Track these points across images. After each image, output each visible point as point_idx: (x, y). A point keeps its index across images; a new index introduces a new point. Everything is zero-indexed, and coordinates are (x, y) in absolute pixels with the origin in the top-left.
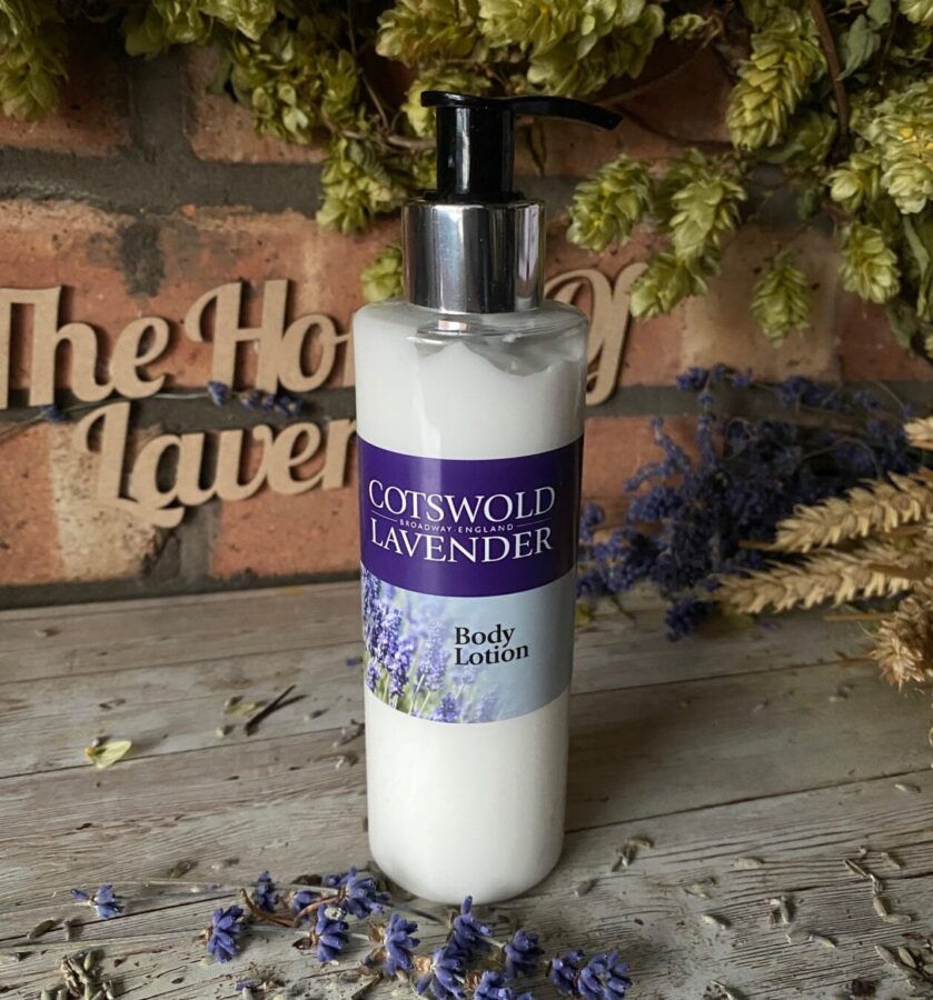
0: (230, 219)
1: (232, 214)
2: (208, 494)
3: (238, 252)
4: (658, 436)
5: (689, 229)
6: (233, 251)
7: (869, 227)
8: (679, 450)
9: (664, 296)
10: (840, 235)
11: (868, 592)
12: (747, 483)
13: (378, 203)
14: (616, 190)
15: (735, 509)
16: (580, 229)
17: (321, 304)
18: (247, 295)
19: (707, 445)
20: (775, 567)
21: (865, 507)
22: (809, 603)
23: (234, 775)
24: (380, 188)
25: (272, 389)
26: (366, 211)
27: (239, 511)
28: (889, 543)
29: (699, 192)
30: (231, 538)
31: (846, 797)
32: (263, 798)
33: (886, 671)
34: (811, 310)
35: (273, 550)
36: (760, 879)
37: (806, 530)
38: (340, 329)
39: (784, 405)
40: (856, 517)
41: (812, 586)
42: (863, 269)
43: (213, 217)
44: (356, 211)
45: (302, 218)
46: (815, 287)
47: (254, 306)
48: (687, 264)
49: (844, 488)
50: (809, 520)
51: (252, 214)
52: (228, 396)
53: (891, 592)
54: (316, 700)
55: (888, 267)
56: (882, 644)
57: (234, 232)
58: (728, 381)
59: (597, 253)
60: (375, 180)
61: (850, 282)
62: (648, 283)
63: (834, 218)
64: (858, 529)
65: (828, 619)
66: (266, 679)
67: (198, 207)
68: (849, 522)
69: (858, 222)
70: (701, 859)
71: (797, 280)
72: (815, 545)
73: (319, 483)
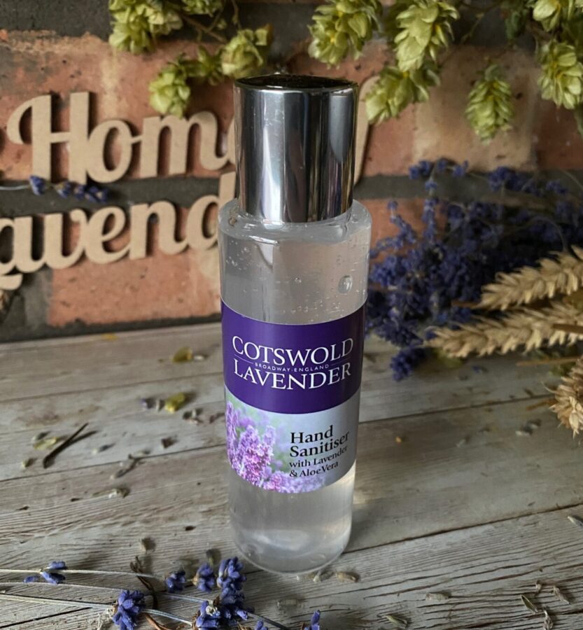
1: (38, 38)
2: (39, 264)
3: (47, 70)
4: (393, 217)
5: (409, 45)
6: (42, 69)
7: (564, 44)
8: (408, 226)
9: (393, 103)
10: (540, 52)
11: (552, 341)
12: (458, 258)
13: (156, 26)
14: (349, 11)
15: (447, 279)
16: (319, 45)
17: (119, 111)
18: (57, 106)
19: (431, 222)
20: (480, 322)
21: (551, 275)
22: (505, 350)
23: (25, 506)
24: (156, 13)
25: (82, 181)
26: (149, 34)
27: (67, 276)
28: (570, 303)
29: (419, 12)
30: (62, 295)
31: (526, 528)
32: (43, 528)
33: (563, 422)
34: (514, 114)
35: (96, 305)
36: (447, 614)
37: (505, 293)
38: (134, 131)
39: (493, 190)
40: (545, 283)
41: (508, 337)
42: (558, 81)
43: (23, 40)
44: (140, 33)
45: (98, 41)
46: (519, 96)
47: (64, 114)
48: (411, 76)
49: (538, 258)
50: (508, 285)
51: (56, 38)
52: (46, 188)
53: (570, 341)
54: (105, 435)
55: (579, 78)
56: (561, 399)
57: (42, 53)
58: (449, 171)
59: (333, 66)
60: (150, 6)
61: (546, 92)
62: (379, 92)
63: (536, 38)
64: (545, 293)
65: (519, 364)
66: (70, 415)
67: (9, 31)
68: (538, 287)
69: (555, 40)
70: (398, 593)
71: (503, 90)
72: (512, 304)
73: (127, 255)
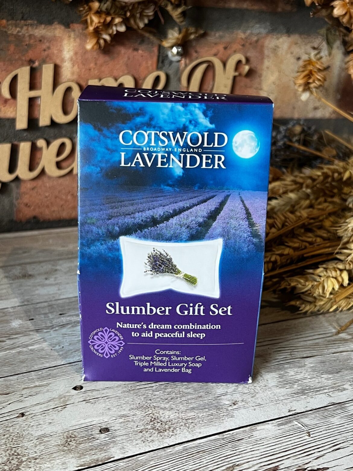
0: (25, 28)
1: (26, 25)
3: (29, 46)
6: (26, 45)
17: (73, 73)
27: (29, 185)
30: (26, 199)
35: (48, 207)
38: (82, 89)
45: (63, 28)
47: (37, 75)
51: (36, 25)
57: (27, 35)
67: (8, 21)
73: (71, 171)
